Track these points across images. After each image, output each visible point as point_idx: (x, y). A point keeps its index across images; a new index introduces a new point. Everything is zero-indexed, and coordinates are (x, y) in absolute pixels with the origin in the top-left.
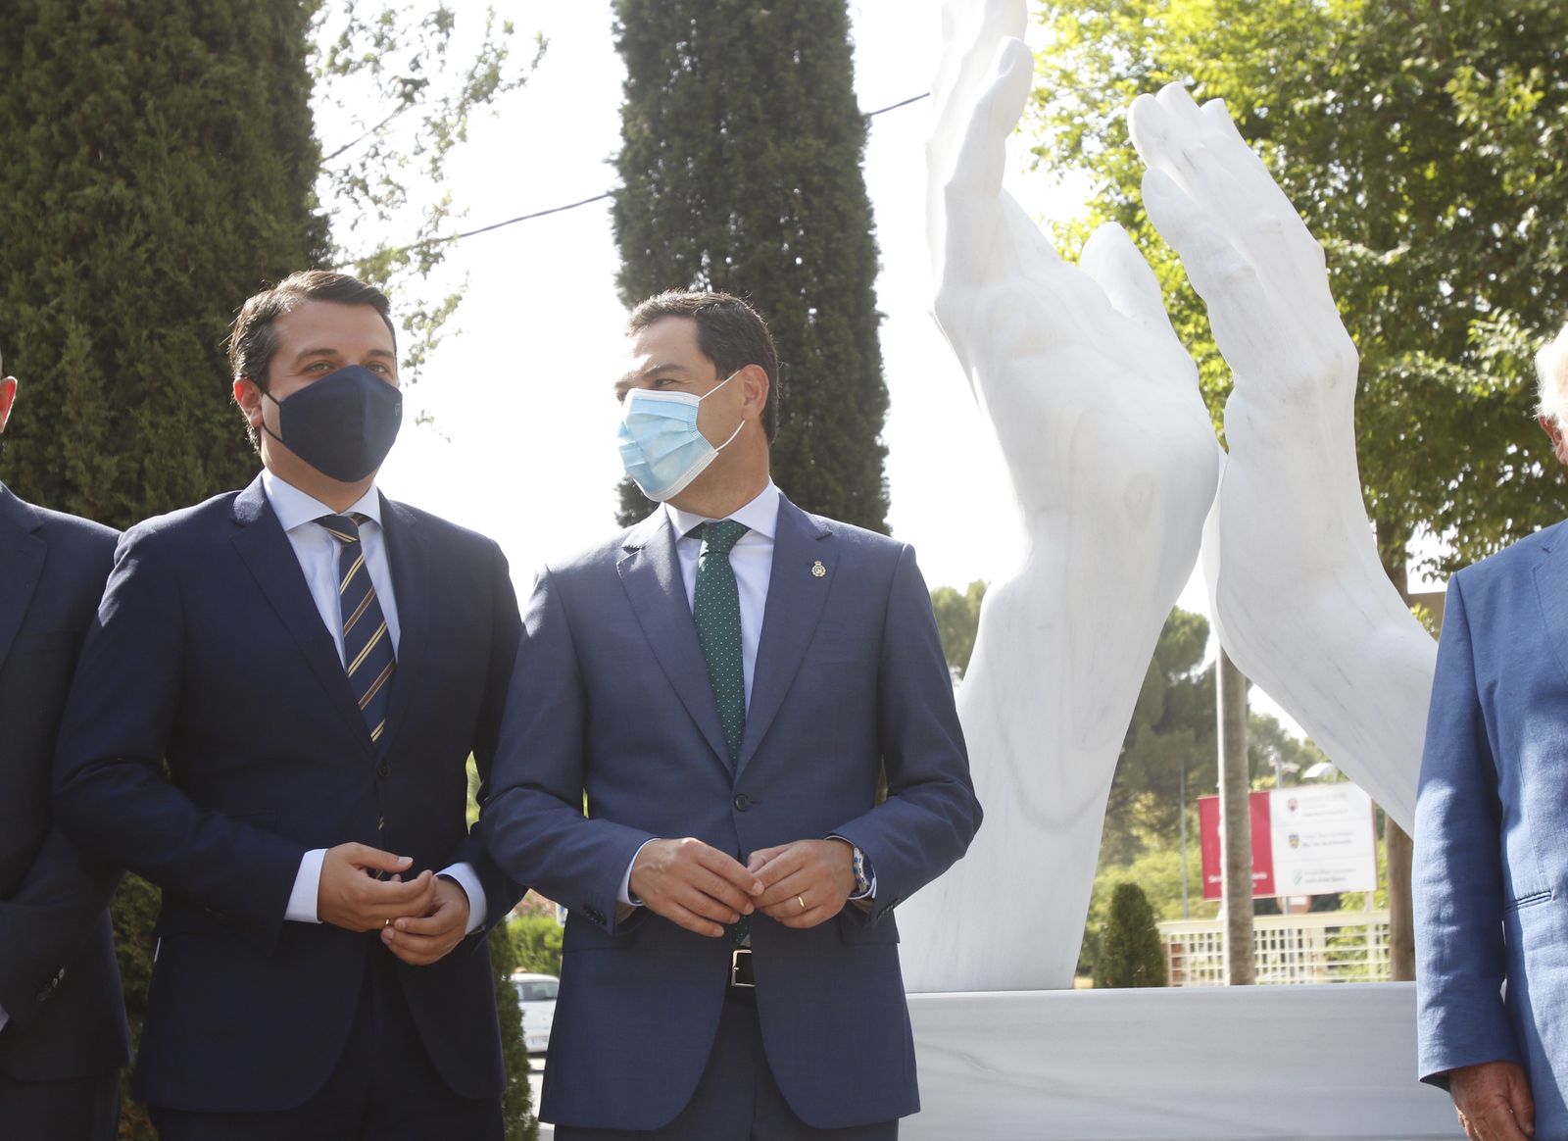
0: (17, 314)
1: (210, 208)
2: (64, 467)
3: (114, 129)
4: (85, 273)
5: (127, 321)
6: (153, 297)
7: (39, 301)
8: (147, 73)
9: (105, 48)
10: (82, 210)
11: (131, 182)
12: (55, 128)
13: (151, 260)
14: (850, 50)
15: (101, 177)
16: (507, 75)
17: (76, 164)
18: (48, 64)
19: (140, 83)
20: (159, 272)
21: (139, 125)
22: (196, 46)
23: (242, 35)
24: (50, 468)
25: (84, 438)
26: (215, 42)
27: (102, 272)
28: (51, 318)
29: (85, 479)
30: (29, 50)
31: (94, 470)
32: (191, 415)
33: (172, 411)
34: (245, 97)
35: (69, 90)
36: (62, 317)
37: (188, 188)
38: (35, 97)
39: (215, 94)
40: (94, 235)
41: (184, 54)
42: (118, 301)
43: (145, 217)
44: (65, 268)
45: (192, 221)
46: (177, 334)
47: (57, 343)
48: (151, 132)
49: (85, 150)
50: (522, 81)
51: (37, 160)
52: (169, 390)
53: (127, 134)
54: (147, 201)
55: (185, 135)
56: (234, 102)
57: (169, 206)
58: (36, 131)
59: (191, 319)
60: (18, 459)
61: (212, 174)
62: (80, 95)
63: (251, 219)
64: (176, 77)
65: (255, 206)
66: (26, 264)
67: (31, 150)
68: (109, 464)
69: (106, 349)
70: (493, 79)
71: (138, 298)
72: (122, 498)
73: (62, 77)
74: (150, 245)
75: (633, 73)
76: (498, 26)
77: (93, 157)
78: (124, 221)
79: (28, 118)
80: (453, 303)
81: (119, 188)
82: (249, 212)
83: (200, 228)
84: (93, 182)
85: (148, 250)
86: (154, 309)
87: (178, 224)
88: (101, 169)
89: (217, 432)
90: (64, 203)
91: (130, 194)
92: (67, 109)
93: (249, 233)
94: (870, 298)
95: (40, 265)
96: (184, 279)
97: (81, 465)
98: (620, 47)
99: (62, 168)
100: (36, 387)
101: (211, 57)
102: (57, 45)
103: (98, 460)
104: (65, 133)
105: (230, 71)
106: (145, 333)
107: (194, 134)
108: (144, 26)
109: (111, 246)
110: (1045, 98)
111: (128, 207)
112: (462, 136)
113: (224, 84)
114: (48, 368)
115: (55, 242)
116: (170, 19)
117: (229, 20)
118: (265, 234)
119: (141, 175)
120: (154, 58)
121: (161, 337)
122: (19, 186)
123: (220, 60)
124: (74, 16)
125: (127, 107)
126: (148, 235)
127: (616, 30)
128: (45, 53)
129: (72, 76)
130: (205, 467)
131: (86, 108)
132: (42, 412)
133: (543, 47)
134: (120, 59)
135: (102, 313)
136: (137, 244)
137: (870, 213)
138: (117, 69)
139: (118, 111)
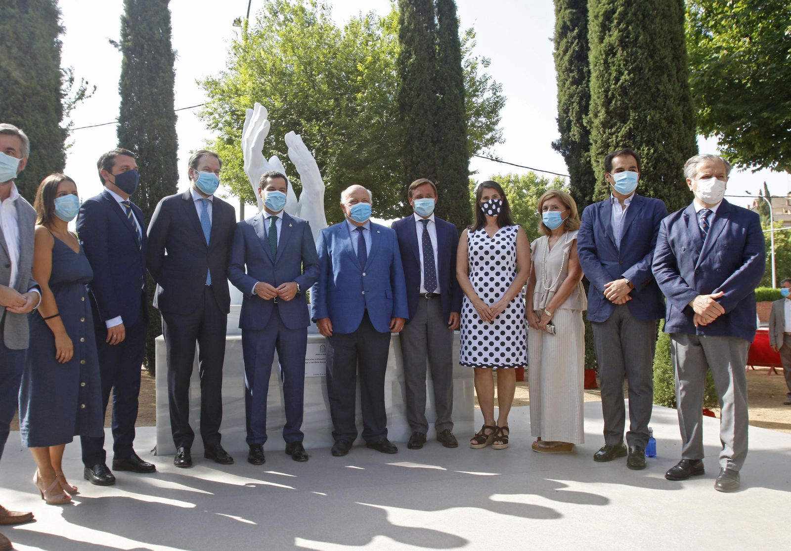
1: (41, 125)
3: (18, 105)
8: (27, 93)
11: (23, 117)
16: (87, 94)
21: (25, 104)
26: (43, 87)
34: (49, 100)
39: (43, 99)
45: (37, 127)
48: (27, 106)
49: (11, 109)
50: (91, 96)
53: (21, 106)
54: (26, 122)
55: (35, 108)
56: (47, 101)
61: (41, 117)
64: (33, 94)
70: (83, 95)
75: (123, 99)
76: (84, 82)
87: (34, 128)
88: (15, 113)
91: (22, 120)
94: (176, 155)
96: (35, 141)
99: (5, 112)
101: (42, 90)
105: (47, 94)
107: (38, 108)
110: (211, 114)
112: (75, 108)
113: (45, 97)
118: (54, 132)
119: (25, 115)
125: (22, 100)
131: (12, 99)
133: (95, 89)
137: (177, 136)
138: (20, 91)
139: (19, 100)
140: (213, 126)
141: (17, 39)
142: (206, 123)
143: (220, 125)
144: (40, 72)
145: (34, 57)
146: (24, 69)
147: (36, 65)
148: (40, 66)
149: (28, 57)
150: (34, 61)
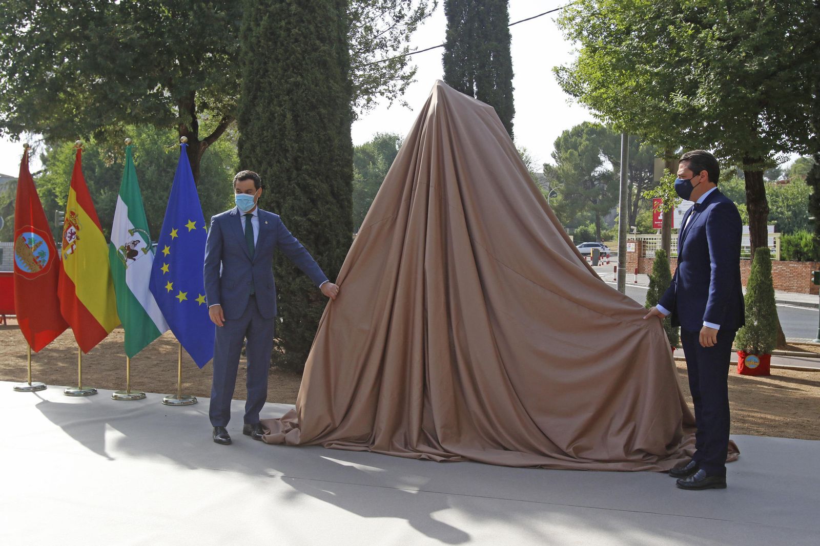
0: (275, 109)
2: (286, 146)
3: (298, 64)
4: (291, 99)
5: (300, 111)
6: (307, 105)
7: (281, 106)
8: (306, 49)
9: (296, 44)
10: (290, 84)
11: (302, 76)
12: (284, 63)
13: (306, 96)
15: (295, 75)
16: (427, 11)
17: (289, 73)
18: (283, 48)
19: (304, 52)
20: (308, 99)
21: (303, 63)
22: (318, 42)
23: (330, 37)
24: (283, 146)
25: (291, 140)
26: (322, 40)
27: (294, 99)
28: (283, 110)
29: (290, 149)
30: (279, 44)
31: (292, 147)
32: (315, 133)
33: (311, 133)
34: (330, 54)
35: (288, 54)
36: (285, 110)
37: (316, 78)
38: (280, 56)
39: (323, 54)
40: (293, 90)
41: (315, 44)
42: (298, 106)
43: (305, 85)
44: (287, 98)
45: (316, 86)
46: (312, 114)
47: (284, 116)
48: (307, 64)
49: (291, 69)
50: (430, 14)
51: (281, 72)
52: (310, 127)
53: (301, 65)
54: (305, 82)
55: (315, 64)
56: (327, 56)
57: (311, 82)
58: (281, 64)
59: (316, 110)
60: (276, 144)
61: (321, 74)
62: (291, 55)
63: (330, 85)
64: (313, 50)
65: (331, 81)
66: (278, 96)
67: (279, 69)
68: (296, 146)
69: (296, 117)
70: (422, 14)
71: (303, 105)
72: (299, 154)
73: (286, 51)
74: (306, 92)
77: (293, 71)
78: (300, 86)
79: (278, 61)
80: (413, 73)
81: (299, 79)
82: (330, 83)
83: (318, 88)
84: (293, 77)
85: (306, 94)
86: (307, 108)
88: (295, 73)
89: (321, 137)
90: (286, 82)
91: (301, 80)
92: (288, 59)
93: (329, 88)
95: (281, 96)
96: (314, 100)
97: (289, 146)
98: (446, 14)
99: (286, 73)
100: (280, 127)
101: (322, 44)
102: (285, 43)
103: (293, 145)
104: (287, 64)
105: (326, 48)
106: (305, 114)
107: (317, 64)
108: (305, 37)
109: (297, 92)
110: (571, 19)
111: (301, 83)
113: (324, 51)
114: (282, 122)
115: (284, 91)
116: (311, 36)
117: (326, 35)
119: (304, 75)
120: (307, 45)
121: (309, 114)
122: (276, 77)
123: (324, 46)
124: (289, 36)
125: (301, 58)
126: (306, 89)
127: (446, 10)
128: (282, 45)
129: (288, 51)
130: (319, 146)
131: (291, 59)
132: (281, 133)
133: (436, 5)
134: (300, 46)
135: (295, 109)
136: (303, 92)
138: (299, 49)
139: (299, 59)
140: (575, 35)
142: (567, 31)
143: (585, 33)
144: (319, 25)
145: (312, 11)
146: (303, 25)
147: (315, 18)
148: (319, 19)
149: (307, 11)
150: (313, 14)
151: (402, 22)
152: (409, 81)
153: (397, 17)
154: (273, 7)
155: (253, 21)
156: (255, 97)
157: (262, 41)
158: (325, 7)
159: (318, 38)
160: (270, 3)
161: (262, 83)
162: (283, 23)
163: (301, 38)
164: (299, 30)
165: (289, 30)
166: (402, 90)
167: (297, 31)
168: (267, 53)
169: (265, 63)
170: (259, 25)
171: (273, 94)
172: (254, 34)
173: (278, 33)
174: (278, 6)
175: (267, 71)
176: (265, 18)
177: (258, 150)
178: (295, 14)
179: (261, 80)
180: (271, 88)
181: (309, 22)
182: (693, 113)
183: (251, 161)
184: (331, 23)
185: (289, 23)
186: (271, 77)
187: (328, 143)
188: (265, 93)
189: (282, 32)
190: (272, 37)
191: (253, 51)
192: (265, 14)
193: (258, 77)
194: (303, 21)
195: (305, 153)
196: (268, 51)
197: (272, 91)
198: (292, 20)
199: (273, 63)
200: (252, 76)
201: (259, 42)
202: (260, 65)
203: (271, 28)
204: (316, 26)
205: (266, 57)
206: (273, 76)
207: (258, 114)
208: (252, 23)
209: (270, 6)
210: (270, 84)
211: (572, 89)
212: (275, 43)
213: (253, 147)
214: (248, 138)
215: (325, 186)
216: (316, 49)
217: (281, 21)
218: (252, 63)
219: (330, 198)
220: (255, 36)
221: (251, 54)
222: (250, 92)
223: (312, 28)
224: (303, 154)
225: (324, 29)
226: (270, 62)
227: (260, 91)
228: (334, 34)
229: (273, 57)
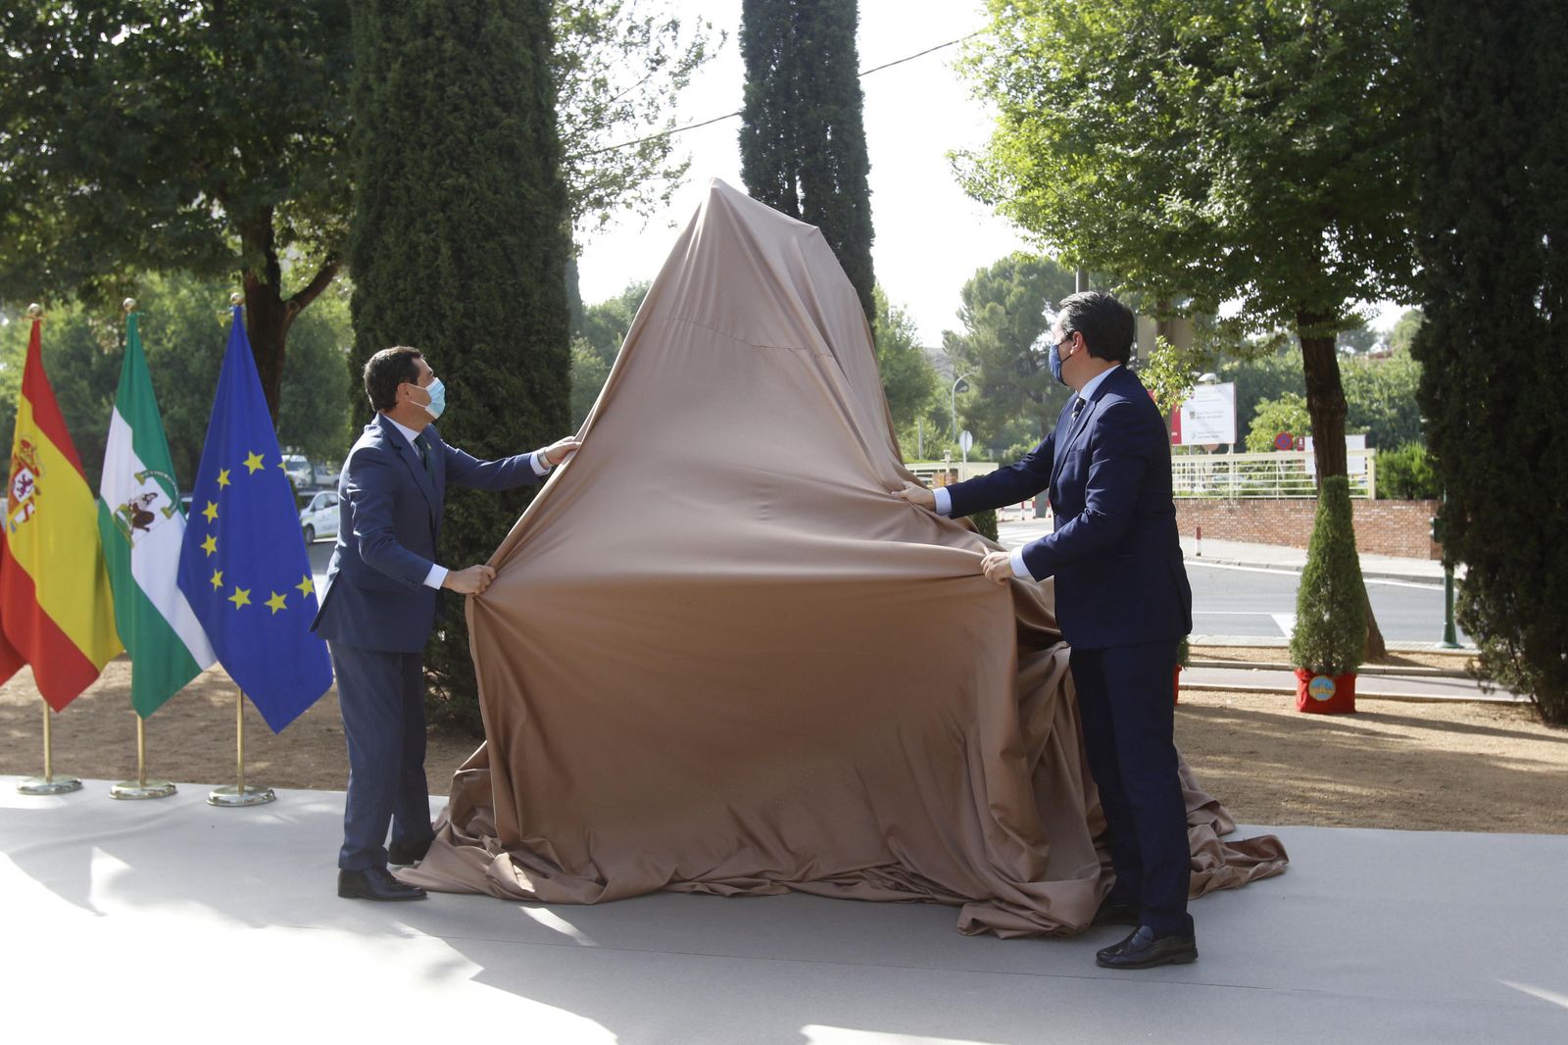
0: (419, 237)
2: (441, 307)
3: (460, 152)
4: (449, 219)
5: (467, 240)
6: (479, 230)
7: (429, 232)
8: (475, 123)
9: (456, 114)
10: (446, 190)
11: (468, 176)
12: (434, 151)
13: (477, 213)
14: (856, 55)
15: (454, 174)
16: (707, 51)
17: (444, 168)
18: (431, 122)
19: (472, 129)
20: (480, 217)
21: (471, 149)
22: (497, 111)
23: (519, 101)
24: (435, 307)
25: (450, 295)
26: (506, 107)
27: (455, 218)
28: (433, 240)
29: (449, 313)
30: (423, 115)
31: (452, 309)
32: (497, 282)
33: (488, 281)
34: (520, 133)
35: (440, 134)
36: (438, 239)
37: (494, 178)
38: (425, 137)
39: (506, 132)
40: (452, 201)
41: (491, 114)
42: (463, 231)
43: (474, 192)
44: (440, 216)
45: (496, 192)
46: (489, 245)
47: (437, 251)
48: (477, 152)
49: (448, 161)
50: (714, 56)
51: (427, 166)
52: (486, 271)
53: (467, 153)
54: (475, 185)
55: (492, 152)
56: (515, 136)
57: (485, 186)
58: (426, 153)
59: (497, 238)
60: (422, 303)
61: (505, 170)
62: (446, 135)
63: (523, 190)
64: (488, 125)
65: (525, 184)
66: (423, 214)
67: (424, 162)
68: (460, 306)
69: (458, 254)
70: (700, 55)
71: (472, 230)
72: (466, 321)
73: (437, 128)
74: (477, 205)
75: (748, 70)
76: (703, 25)
77: (451, 165)
78: (465, 194)
79: (423, 146)
80: (685, 166)
81: (462, 179)
82: (522, 186)
83: (498, 196)
84: (451, 177)
85: (476, 208)
86: (479, 235)
88: (455, 169)
89: (509, 289)
90: (439, 186)
91: (467, 182)
92: (440, 142)
93: (521, 196)
94: (864, 184)
95: (429, 214)
96: (492, 220)
97: (447, 307)
98: (743, 55)
99: (438, 170)
100: (428, 271)
101: (504, 114)
102: (435, 113)
103: (455, 304)
104: (439, 153)
105: (512, 121)
106: (475, 246)
107: (496, 151)
108: (473, 102)
109: (459, 206)
110: (977, 62)
111: (467, 188)
113: (510, 127)
114: (433, 262)
115: (436, 204)
116: (485, 98)
117: (512, 96)
119: (473, 172)
120: (477, 117)
121: (484, 247)
122: (420, 178)
123: (509, 116)
124: (442, 99)
125: (466, 141)
126: (476, 200)
127: (742, 47)
128: (429, 116)
129: (441, 127)
130: (503, 306)
131: (448, 142)
132: (431, 282)
133: (725, 38)
134: (463, 118)
135: (456, 237)
136: (471, 204)
137: (865, 140)
138: (461, 123)
139: (462, 143)
140: (983, 91)
141: (455, 20)
142: (969, 84)
143: (1002, 87)
144: (499, 78)
145: (485, 51)
146: (469, 78)
147: (490, 65)
148: (497, 67)
149: (475, 52)
150: (487, 58)
151: (662, 70)
152: (679, 181)
153: (652, 61)
154: (410, 45)
155: (374, 72)
156: (380, 217)
157: (391, 109)
158: (509, 45)
159: (498, 103)
160: (403, 38)
161: (394, 189)
162: (430, 76)
163: (466, 103)
164: (461, 87)
165: (441, 89)
166: (665, 197)
167: (456, 89)
168: (400, 132)
169: (398, 152)
170: (384, 79)
171: (413, 209)
172: (376, 97)
173: (420, 94)
174: (419, 42)
175: (402, 166)
176: (396, 66)
177: (388, 316)
178: (452, 59)
179: (392, 184)
180: (409, 197)
181: (480, 74)
182: (1201, 233)
183: (375, 337)
184: (521, 74)
185: (441, 75)
186: (410, 177)
187: (521, 299)
188: (400, 208)
189: (428, 92)
190: (410, 101)
191: (375, 129)
192: (396, 59)
193: (386, 176)
194: (469, 73)
195: (478, 319)
196: (403, 129)
197: (412, 203)
198: (447, 70)
199: (413, 149)
200: (373, 177)
201: (387, 111)
202: (388, 155)
203: (407, 85)
204: (494, 80)
205: (399, 140)
206: (413, 175)
207: (386, 247)
208: (371, 76)
209: (405, 44)
210: (408, 189)
211: (982, 192)
212: (417, 113)
213: (380, 311)
214: (369, 294)
215: (517, 381)
216: (493, 124)
217: (425, 71)
218: (372, 151)
219: (527, 403)
220: (377, 101)
221: (370, 135)
222: (370, 207)
223: (485, 83)
224: (474, 321)
225: (508, 87)
226: (408, 150)
227: (390, 204)
228: (528, 95)
229: (412, 139)
